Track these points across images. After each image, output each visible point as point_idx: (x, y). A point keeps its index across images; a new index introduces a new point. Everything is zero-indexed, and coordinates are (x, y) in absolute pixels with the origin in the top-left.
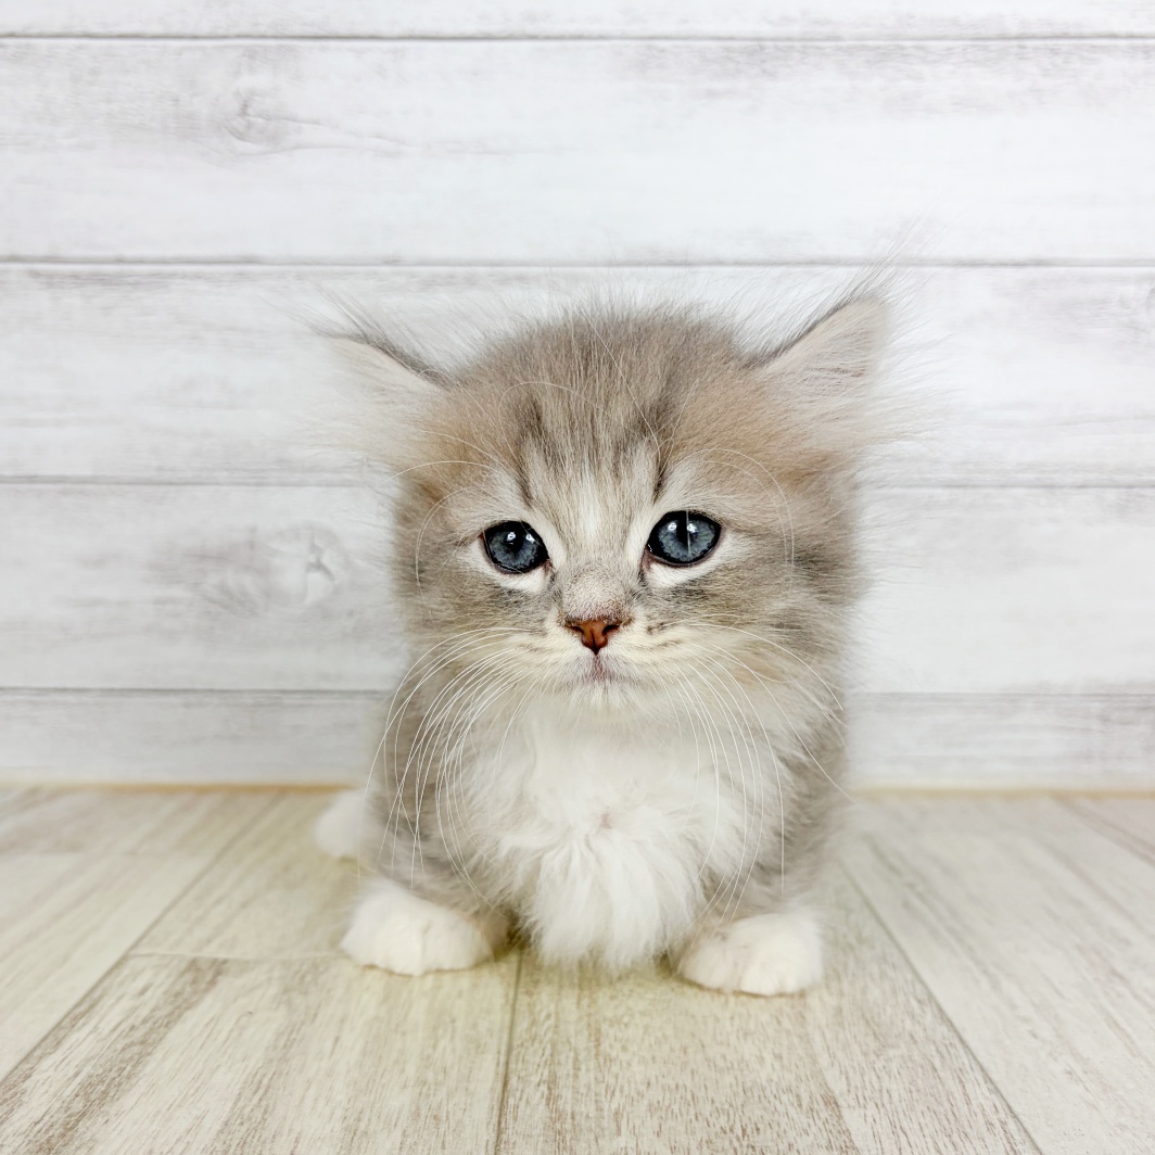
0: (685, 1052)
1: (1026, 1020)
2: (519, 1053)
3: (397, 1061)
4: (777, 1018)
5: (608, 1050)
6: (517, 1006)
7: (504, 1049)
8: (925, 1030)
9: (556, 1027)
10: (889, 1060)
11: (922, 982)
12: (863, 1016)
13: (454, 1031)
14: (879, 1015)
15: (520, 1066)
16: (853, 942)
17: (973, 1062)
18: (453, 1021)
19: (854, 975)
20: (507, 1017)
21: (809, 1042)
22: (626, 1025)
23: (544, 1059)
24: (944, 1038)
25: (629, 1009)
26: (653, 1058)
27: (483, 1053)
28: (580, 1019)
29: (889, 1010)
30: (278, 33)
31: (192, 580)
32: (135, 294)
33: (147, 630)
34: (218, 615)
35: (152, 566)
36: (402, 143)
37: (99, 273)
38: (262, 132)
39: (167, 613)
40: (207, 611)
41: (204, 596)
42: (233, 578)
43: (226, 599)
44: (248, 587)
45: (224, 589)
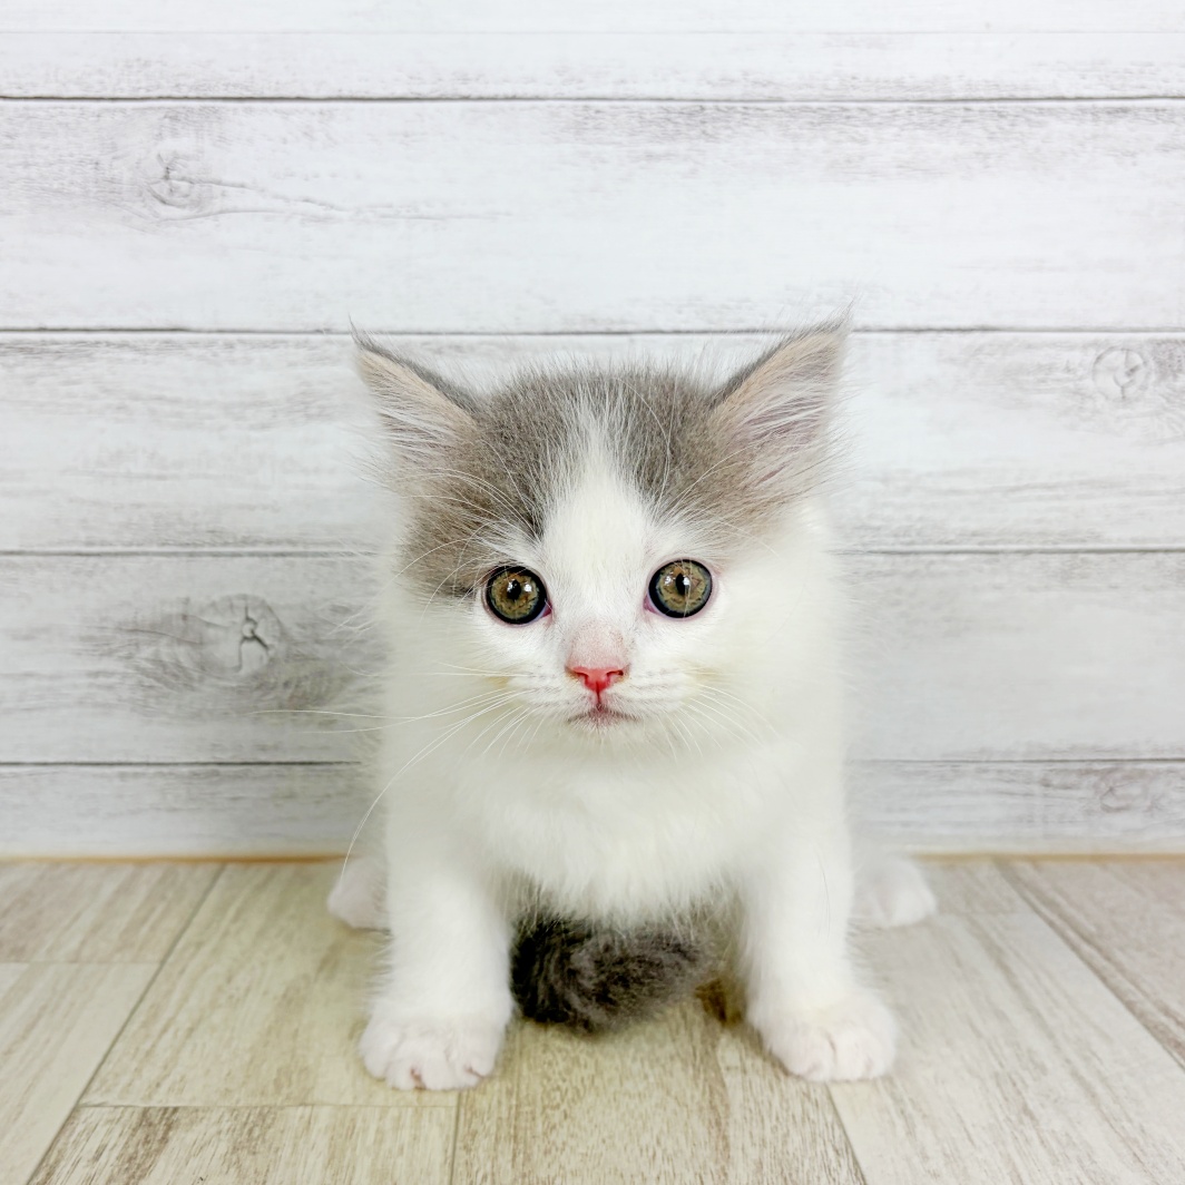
19: (777, 1118)
25: (560, 1167)
29: (806, 1163)
30: (201, 94)
31: (123, 653)
32: (58, 363)
33: (81, 703)
34: (151, 687)
35: (83, 639)
36: (332, 207)
37: (20, 342)
38: (187, 196)
39: (99, 687)
40: (140, 684)
41: (137, 668)
42: (165, 651)
43: (160, 672)
44: (182, 659)
45: (157, 661)
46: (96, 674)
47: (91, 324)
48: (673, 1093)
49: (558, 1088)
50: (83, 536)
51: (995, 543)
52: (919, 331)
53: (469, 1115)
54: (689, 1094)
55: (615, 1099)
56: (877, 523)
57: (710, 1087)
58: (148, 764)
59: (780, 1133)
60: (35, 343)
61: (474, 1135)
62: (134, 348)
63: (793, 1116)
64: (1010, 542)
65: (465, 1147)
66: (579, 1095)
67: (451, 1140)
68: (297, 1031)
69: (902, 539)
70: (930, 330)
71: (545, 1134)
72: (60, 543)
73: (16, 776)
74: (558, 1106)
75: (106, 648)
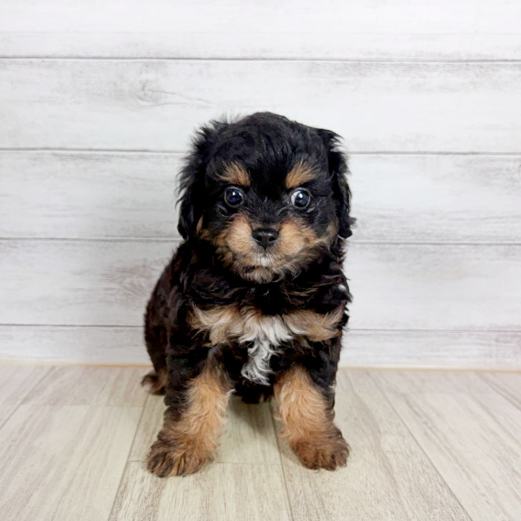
0: (357, 510)
1: (484, 495)
2: (295, 511)
3: (251, 515)
4: (388, 494)
5: (328, 509)
6: (287, 487)
7: (288, 508)
8: (446, 500)
9: (305, 497)
10: (435, 515)
11: (440, 475)
12: (421, 492)
13: (267, 499)
14: (427, 492)
15: (297, 517)
16: (409, 454)
17: (467, 516)
18: (265, 494)
19: (413, 471)
20: (285, 492)
21: (402, 505)
22: (331, 496)
23: (305, 513)
24: (454, 504)
25: (330, 488)
26: (346, 513)
27: (281, 510)
28: (313, 493)
29: (429, 489)
31: (119, 280)
33: (101, 301)
34: (129, 295)
35: (102, 275)
36: (209, 102)
37: (82, 155)
38: (151, 98)
39: (108, 294)
40: (125, 293)
41: (124, 287)
42: (136, 280)
43: (133, 288)
44: (142, 284)
45: (132, 284)
46: (108, 289)
47: (111, 148)
50: (104, 233)
51: (476, 240)
52: (446, 154)
53: (287, 468)
54: (373, 461)
56: (428, 231)
57: (382, 458)
58: (127, 326)
60: (88, 155)
61: (291, 475)
62: (128, 158)
64: (483, 240)
65: (289, 480)
69: (439, 238)
70: (451, 153)
72: (95, 236)
75: (111, 279)
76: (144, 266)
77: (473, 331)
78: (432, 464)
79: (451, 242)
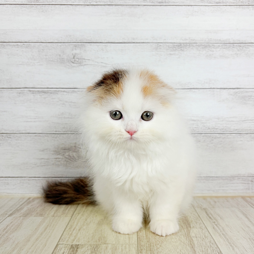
16: (204, 237)
19: (205, 246)
30: (81, 42)
31: (62, 154)
32: (51, 95)
33: (53, 164)
34: (68, 161)
35: (54, 151)
36: (107, 64)
37: (43, 91)
38: (78, 62)
39: (57, 161)
40: (66, 160)
41: (65, 157)
42: (71, 153)
43: (70, 158)
44: (74, 155)
45: (69, 156)
46: (56, 158)
47: (58, 87)
48: (182, 242)
49: (158, 241)
50: (55, 130)
51: (241, 132)
52: (225, 89)
53: (140, 246)
54: (186, 242)
55: (170, 243)
56: (216, 127)
57: (190, 241)
58: (66, 177)
59: (206, 249)
60: (46, 91)
61: (142, 250)
62: (66, 92)
63: (208, 246)
64: (244, 131)
65: (140, 252)
66: (162, 242)
67: (137, 250)
68: (102, 230)
69: (222, 131)
70: (227, 88)
71: (157, 249)
72: (50, 131)
73: (39, 180)
74: (159, 244)
75: (59, 153)
76: (75, 146)
77: (240, 177)
78: (215, 243)
79: (228, 132)
